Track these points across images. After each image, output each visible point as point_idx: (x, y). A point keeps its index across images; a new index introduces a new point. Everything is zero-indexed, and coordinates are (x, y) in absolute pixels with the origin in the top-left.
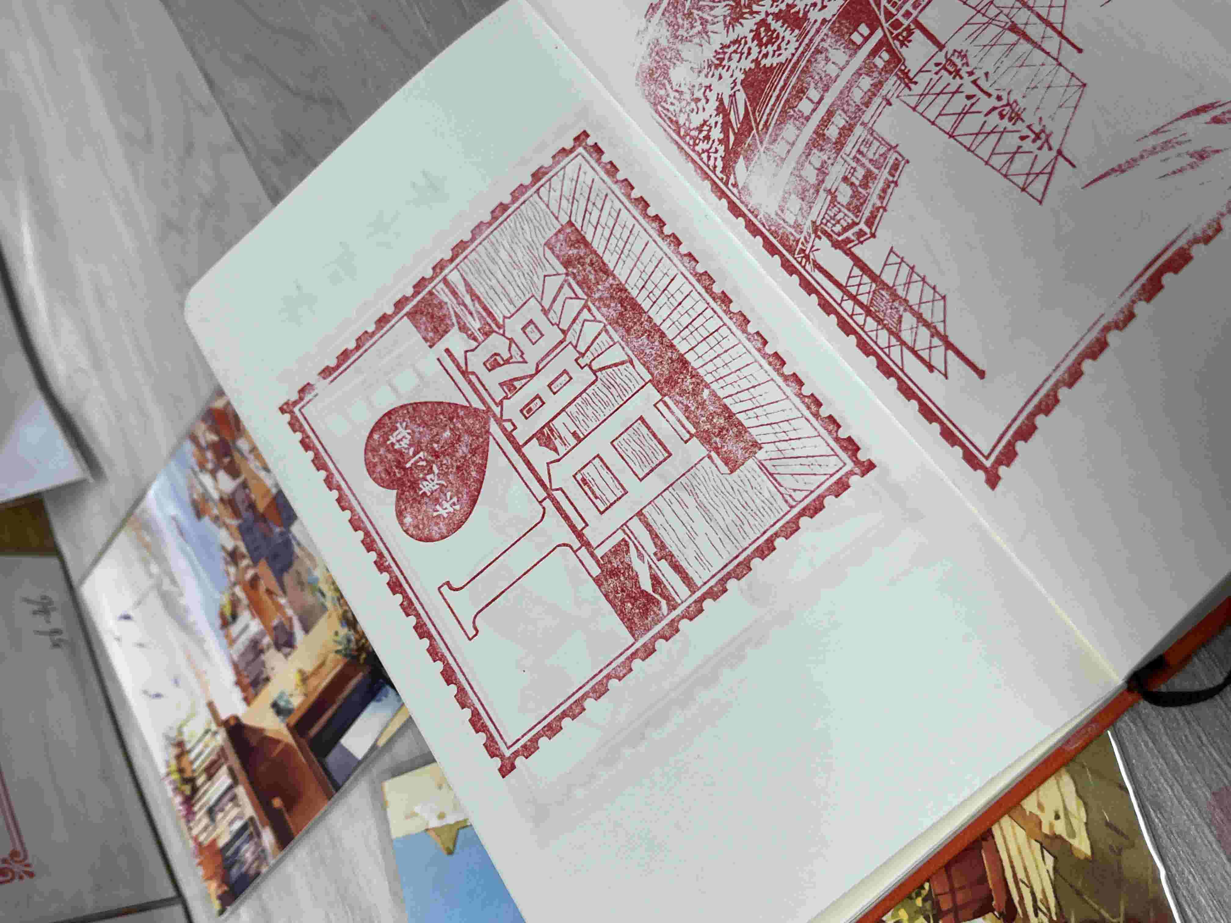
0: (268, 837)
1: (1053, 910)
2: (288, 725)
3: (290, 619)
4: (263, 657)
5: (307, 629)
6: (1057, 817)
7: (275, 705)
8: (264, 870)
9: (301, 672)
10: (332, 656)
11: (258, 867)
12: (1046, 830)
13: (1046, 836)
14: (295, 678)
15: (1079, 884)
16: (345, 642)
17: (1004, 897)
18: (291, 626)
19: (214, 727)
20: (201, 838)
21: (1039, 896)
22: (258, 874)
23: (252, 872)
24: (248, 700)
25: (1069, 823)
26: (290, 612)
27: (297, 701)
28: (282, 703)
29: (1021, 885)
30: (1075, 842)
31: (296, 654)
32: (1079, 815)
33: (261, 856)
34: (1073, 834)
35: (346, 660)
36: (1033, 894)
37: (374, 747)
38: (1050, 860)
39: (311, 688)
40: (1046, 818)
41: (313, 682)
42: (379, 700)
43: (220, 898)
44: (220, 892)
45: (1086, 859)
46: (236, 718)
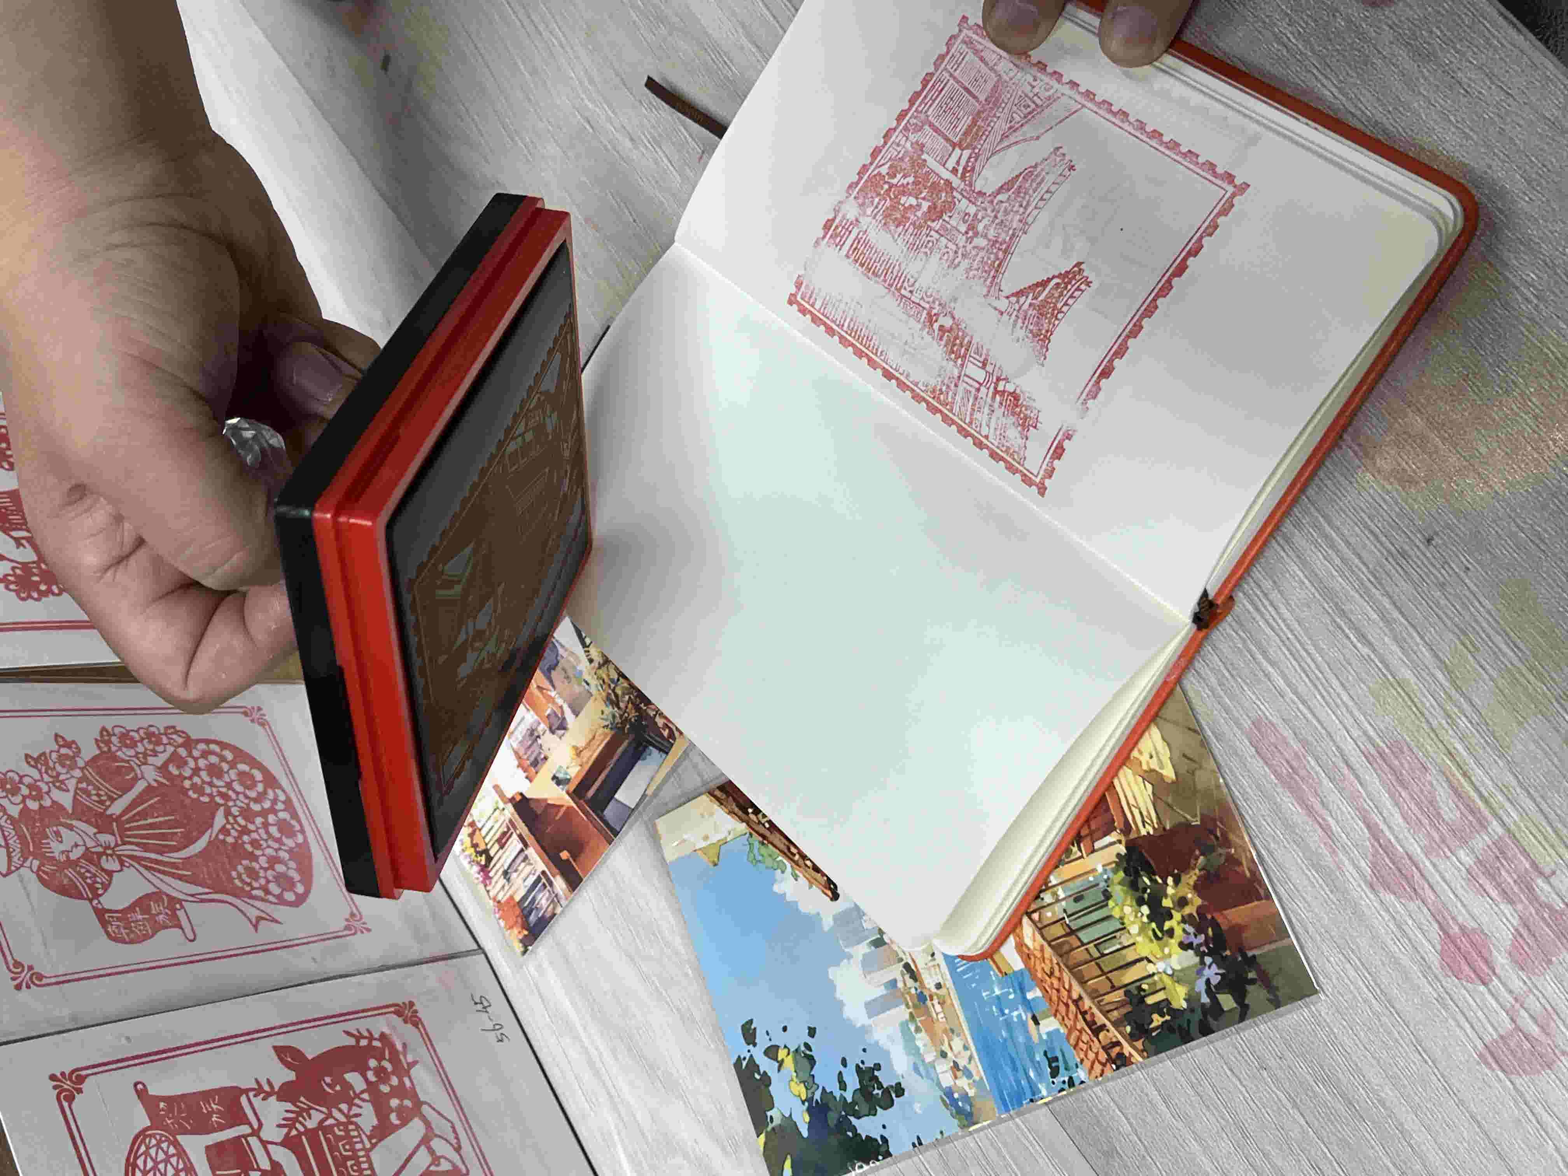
0: (559, 884)
1: (1155, 821)
2: (568, 793)
3: (561, 707)
4: (539, 741)
5: (576, 713)
6: (1151, 757)
7: (554, 778)
8: (559, 910)
9: (575, 748)
10: (601, 731)
11: (554, 909)
12: (1145, 767)
13: (1146, 771)
14: (569, 753)
15: (1170, 800)
16: (610, 718)
17: (1122, 820)
18: (563, 713)
19: (501, 805)
20: (500, 897)
21: (1145, 813)
22: (554, 915)
23: (548, 915)
24: (530, 779)
25: (1159, 759)
26: (560, 701)
27: (574, 771)
28: (561, 776)
29: (1133, 809)
30: (1164, 772)
31: (568, 734)
32: (1165, 753)
33: (555, 900)
34: (1162, 767)
35: (613, 732)
36: (1141, 813)
37: (644, 796)
38: (1149, 786)
39: (585, 760)
40: (1144, 758)
41: (586, 754)
42: (644, 759)
43: (521, 941)
44: (521, 937)
45: (1173, 782)
46: (521, 794)
